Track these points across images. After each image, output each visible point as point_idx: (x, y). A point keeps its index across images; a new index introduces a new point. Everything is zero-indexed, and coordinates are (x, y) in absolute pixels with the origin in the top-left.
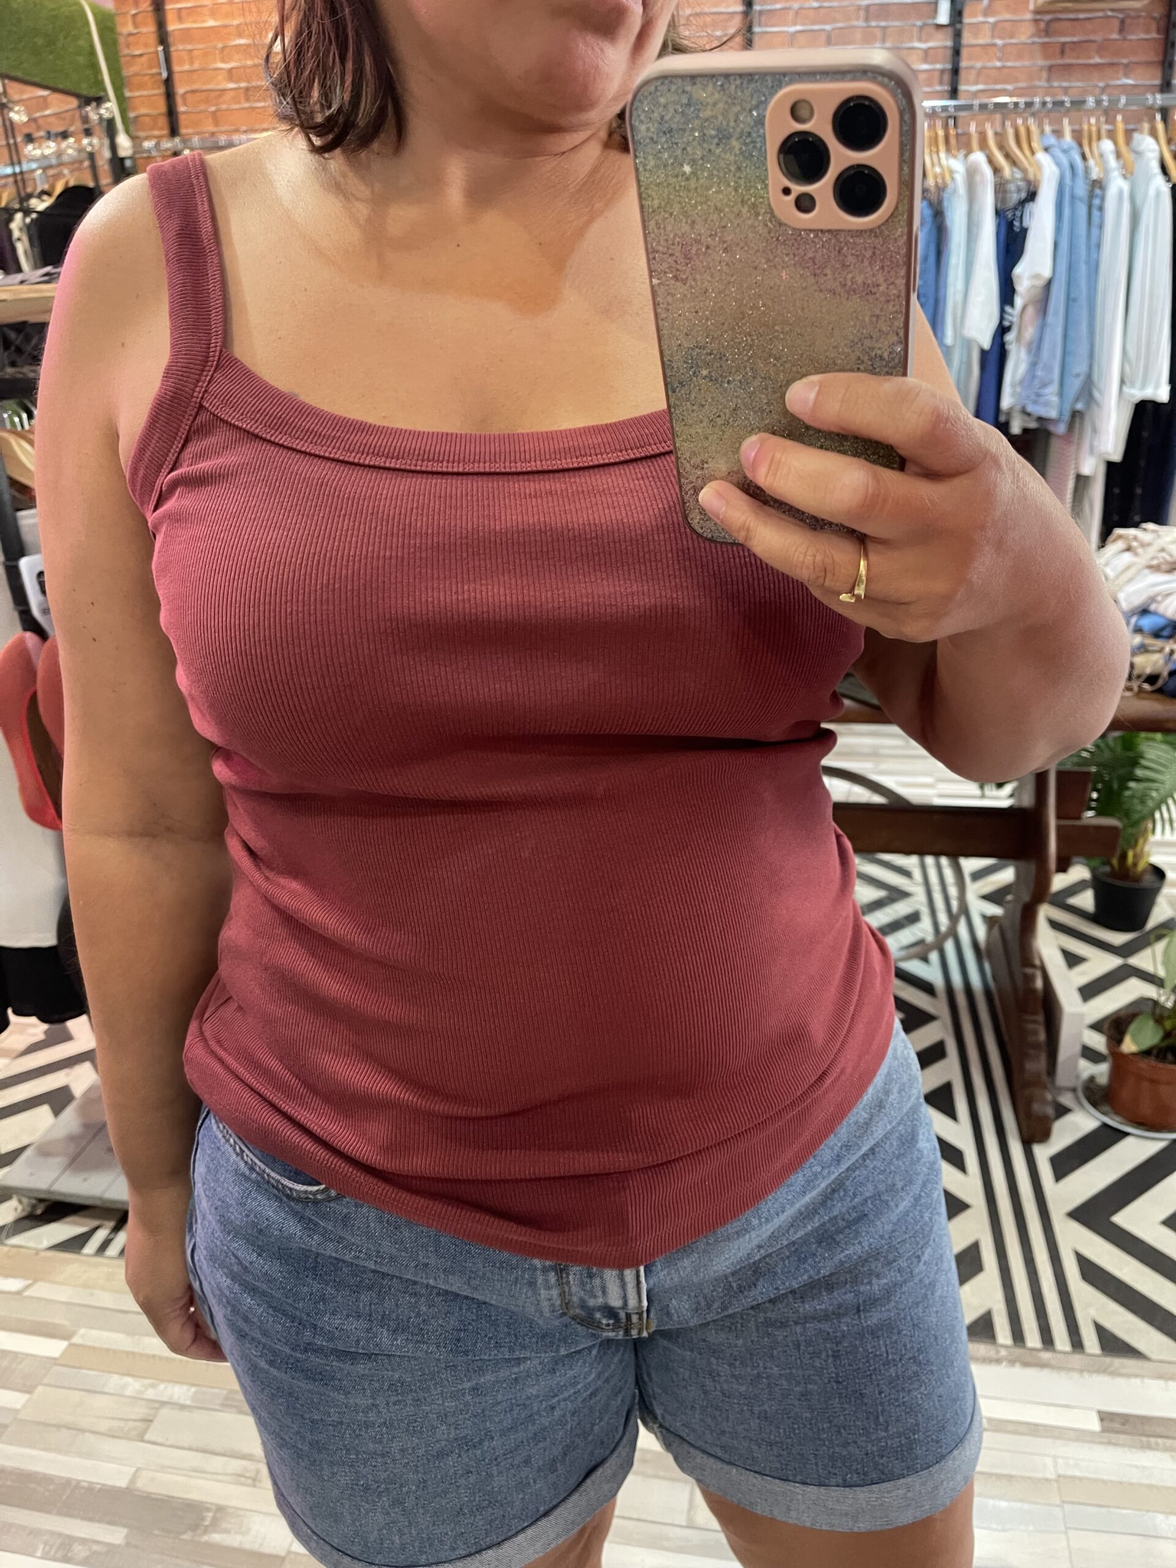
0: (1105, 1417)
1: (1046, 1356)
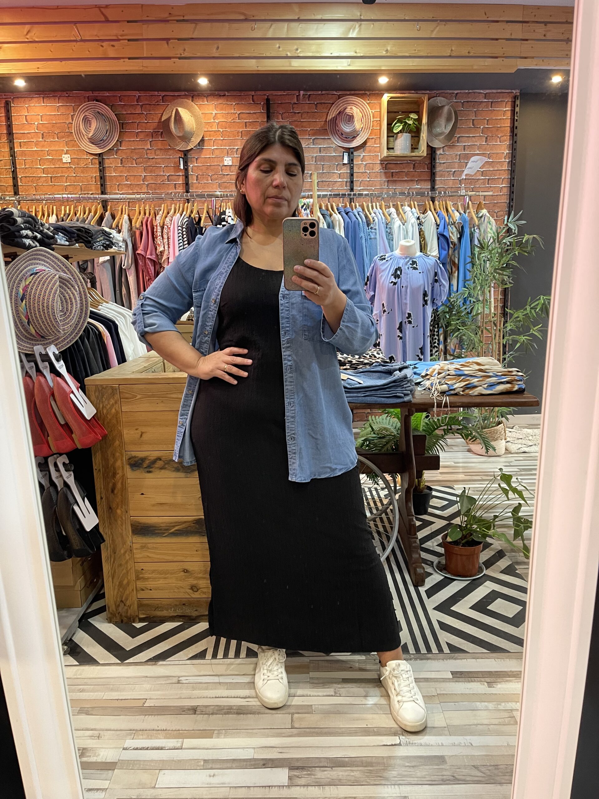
0: (453, 673)
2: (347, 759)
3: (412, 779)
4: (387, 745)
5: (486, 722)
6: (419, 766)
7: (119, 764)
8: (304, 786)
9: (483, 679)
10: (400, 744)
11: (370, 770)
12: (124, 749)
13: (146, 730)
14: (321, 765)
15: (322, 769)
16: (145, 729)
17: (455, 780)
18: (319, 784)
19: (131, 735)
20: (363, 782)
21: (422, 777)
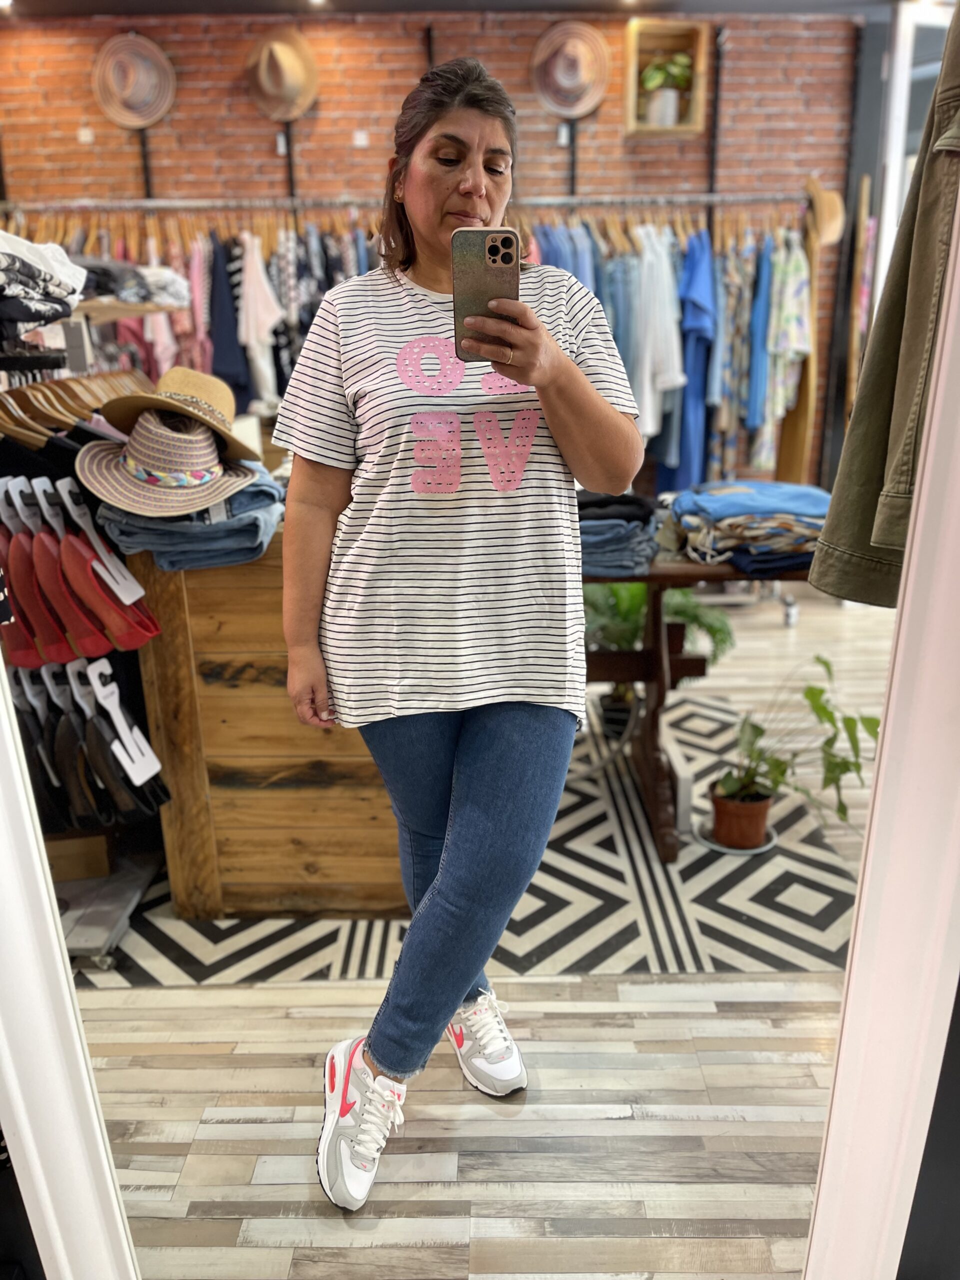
0: (719, 1005)
1: (682, 976)
2: (549, 1140)
3: (650, 1173)
4: (612, 1119)
5: (768, 1082)
6: (663, 1152)
7: (194, 1147)
8: (482, 1182)
9: (764, 1015)
10: (632, 1118)
11: (585, 1158)
12: (202, 1122)
13: (236, 1092)
14: (510, 1148)
15: (510, 1155)
16: (234, 1090)
17: (717, 1176)
18: (505, 1180)
19: (212, 1099)
20: (573, 1177)
21: (665, 1171)
